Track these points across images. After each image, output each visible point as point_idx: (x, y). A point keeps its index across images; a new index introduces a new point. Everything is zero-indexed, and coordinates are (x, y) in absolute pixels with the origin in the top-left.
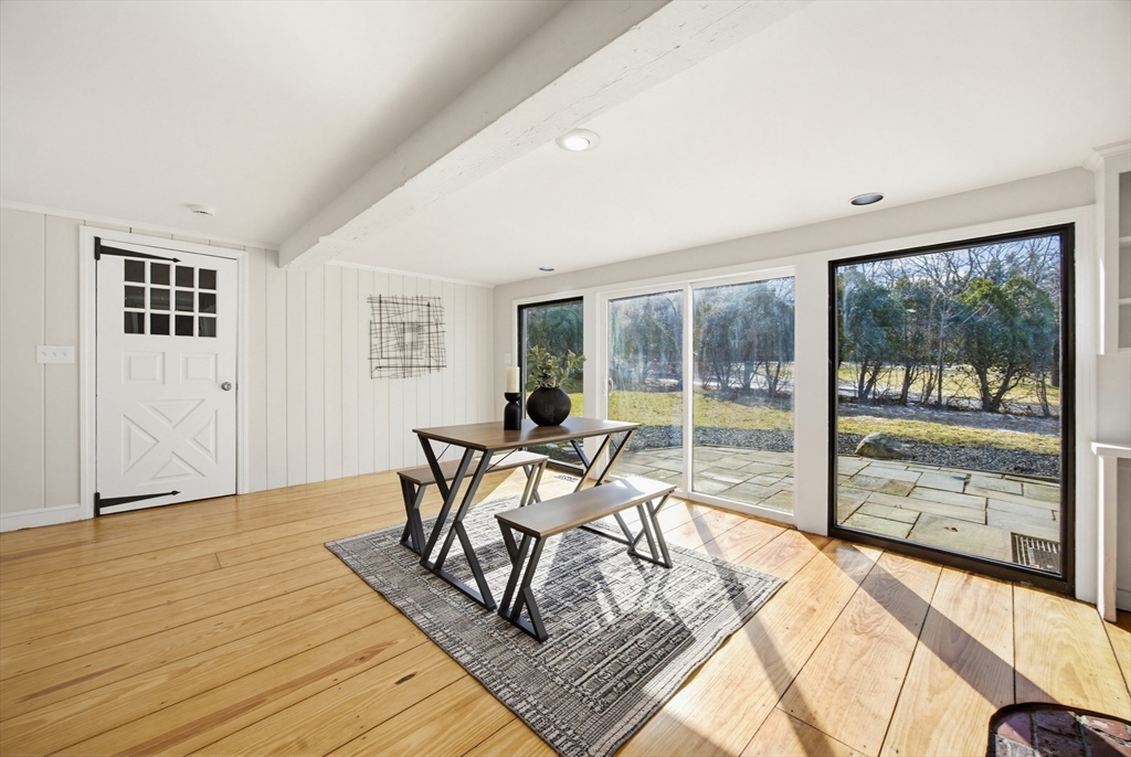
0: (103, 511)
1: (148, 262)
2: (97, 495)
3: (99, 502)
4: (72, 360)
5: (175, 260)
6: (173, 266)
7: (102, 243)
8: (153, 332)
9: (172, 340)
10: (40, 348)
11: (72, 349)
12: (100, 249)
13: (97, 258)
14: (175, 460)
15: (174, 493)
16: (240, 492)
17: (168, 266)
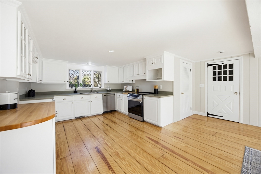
0: (209, 116)
1: (217, 66)
2: (208, 112)
3: (208, 114)
4: (204, 87)
5: (223, 64)
6: (222, 65)
7: (209, 64)
8: (218, 80)
9: (222, 82)
10: (200, 85)
11: (204, 85)
12: (208, 65)
13: (208, 67)
14: (222, 109)
15: (222, 117)
16: (240, 122)
17: (221, 65)
